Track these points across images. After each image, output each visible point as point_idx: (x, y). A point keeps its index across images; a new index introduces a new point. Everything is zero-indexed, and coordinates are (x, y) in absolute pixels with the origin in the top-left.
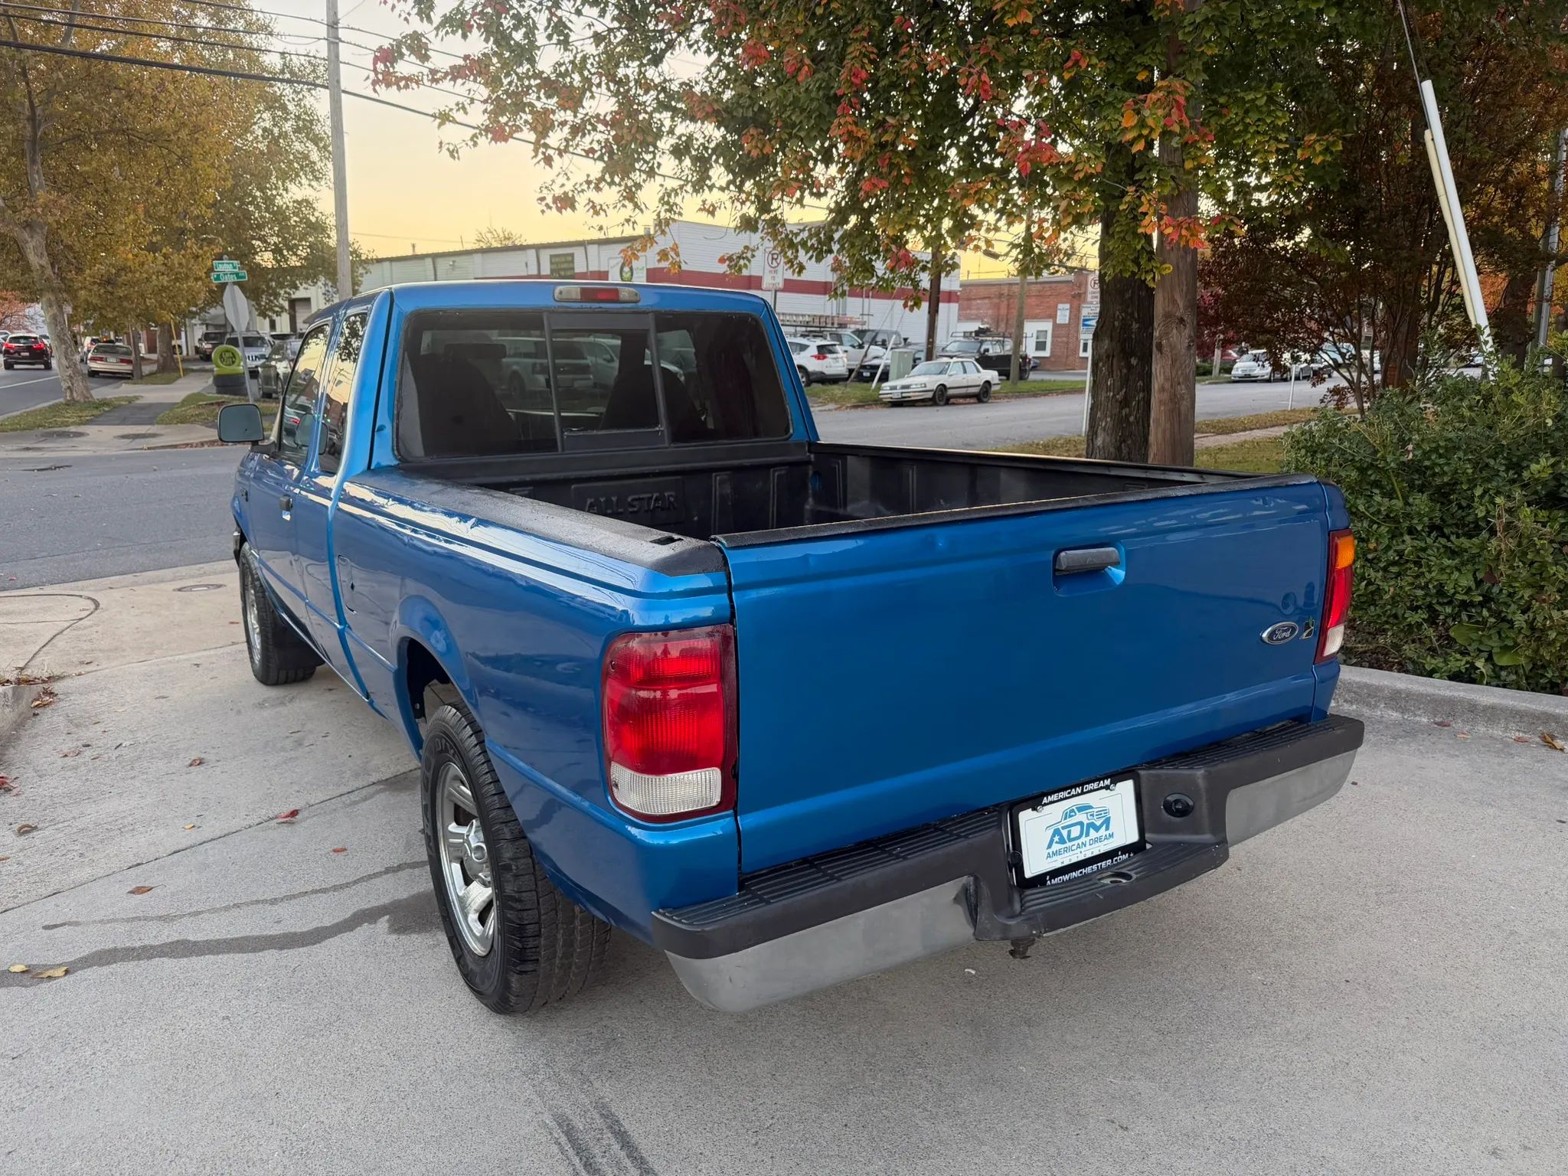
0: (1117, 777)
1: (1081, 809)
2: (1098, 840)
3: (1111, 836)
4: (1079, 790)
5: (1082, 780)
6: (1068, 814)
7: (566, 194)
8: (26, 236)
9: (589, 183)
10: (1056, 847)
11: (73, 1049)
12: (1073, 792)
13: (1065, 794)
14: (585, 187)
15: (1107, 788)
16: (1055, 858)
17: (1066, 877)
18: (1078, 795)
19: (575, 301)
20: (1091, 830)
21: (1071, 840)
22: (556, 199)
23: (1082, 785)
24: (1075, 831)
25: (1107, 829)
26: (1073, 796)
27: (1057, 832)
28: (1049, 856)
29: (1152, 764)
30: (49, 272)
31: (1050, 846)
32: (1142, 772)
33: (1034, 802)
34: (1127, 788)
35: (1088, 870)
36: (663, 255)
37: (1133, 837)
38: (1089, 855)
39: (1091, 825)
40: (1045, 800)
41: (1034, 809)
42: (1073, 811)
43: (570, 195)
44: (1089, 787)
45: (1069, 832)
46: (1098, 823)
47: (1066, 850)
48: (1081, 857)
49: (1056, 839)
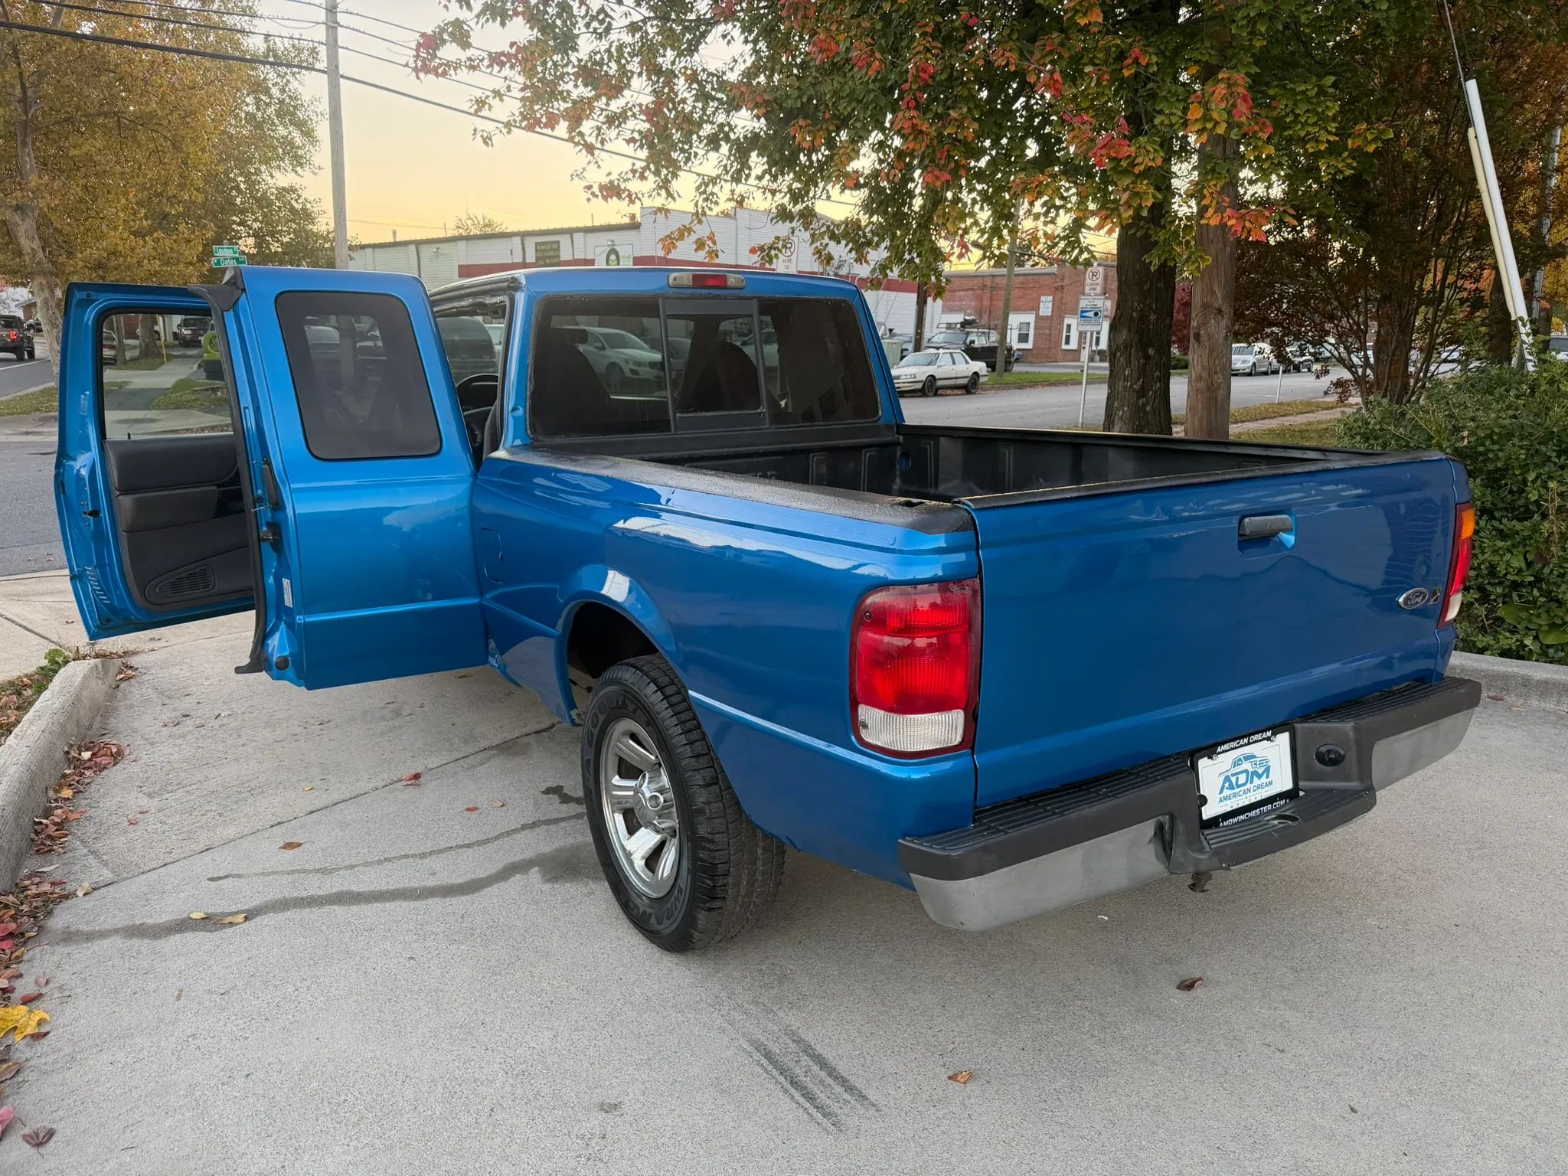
0: (1277, 729)
1: (1248, 758)
2: (1260, 787)
3: (1271, 783)
4: (1246, 741)
5: (1248, 732)
6: (1236, 763)
7: (611, 182)
8: (17, 219)
9: (634, 171)
10: (1226, 792)
11: (276, 986)
12: (1242, 743)
13: (1232, 744)
14: (630, 175)
15: (1268, 739)
16: (1226, 802)
17: (1235, 820)
18: (1246, 745)
19: (688, 287)
20: (1255, 778)
21: (1239, 786)
22: (602, 188)
23: (1249, 735)
24: (1242, 778)
25: (1267, 777)
26: (1242, 746)
27: (1227, 779)
28: (1221, 801)
29: (1305, 718)
30: (40, 255)
31: (1221, 791)
32: (1297, 726)
33: (1210, 751)
34: (1284, 739)
35: (1253, 813)
36: (700, 245)
37: (1288, 785)
38: (1253, 800)
39: (1255, 773)
40: (1219, 750)
41: (1210, 757)
42: (1240, 760)
43: (616, 183)
44: (1254, 738)
45: (1237, 779)
46: (1260, 771)
47: (1234, 795)
48: (1247, 802)
49: (1227, 785)
